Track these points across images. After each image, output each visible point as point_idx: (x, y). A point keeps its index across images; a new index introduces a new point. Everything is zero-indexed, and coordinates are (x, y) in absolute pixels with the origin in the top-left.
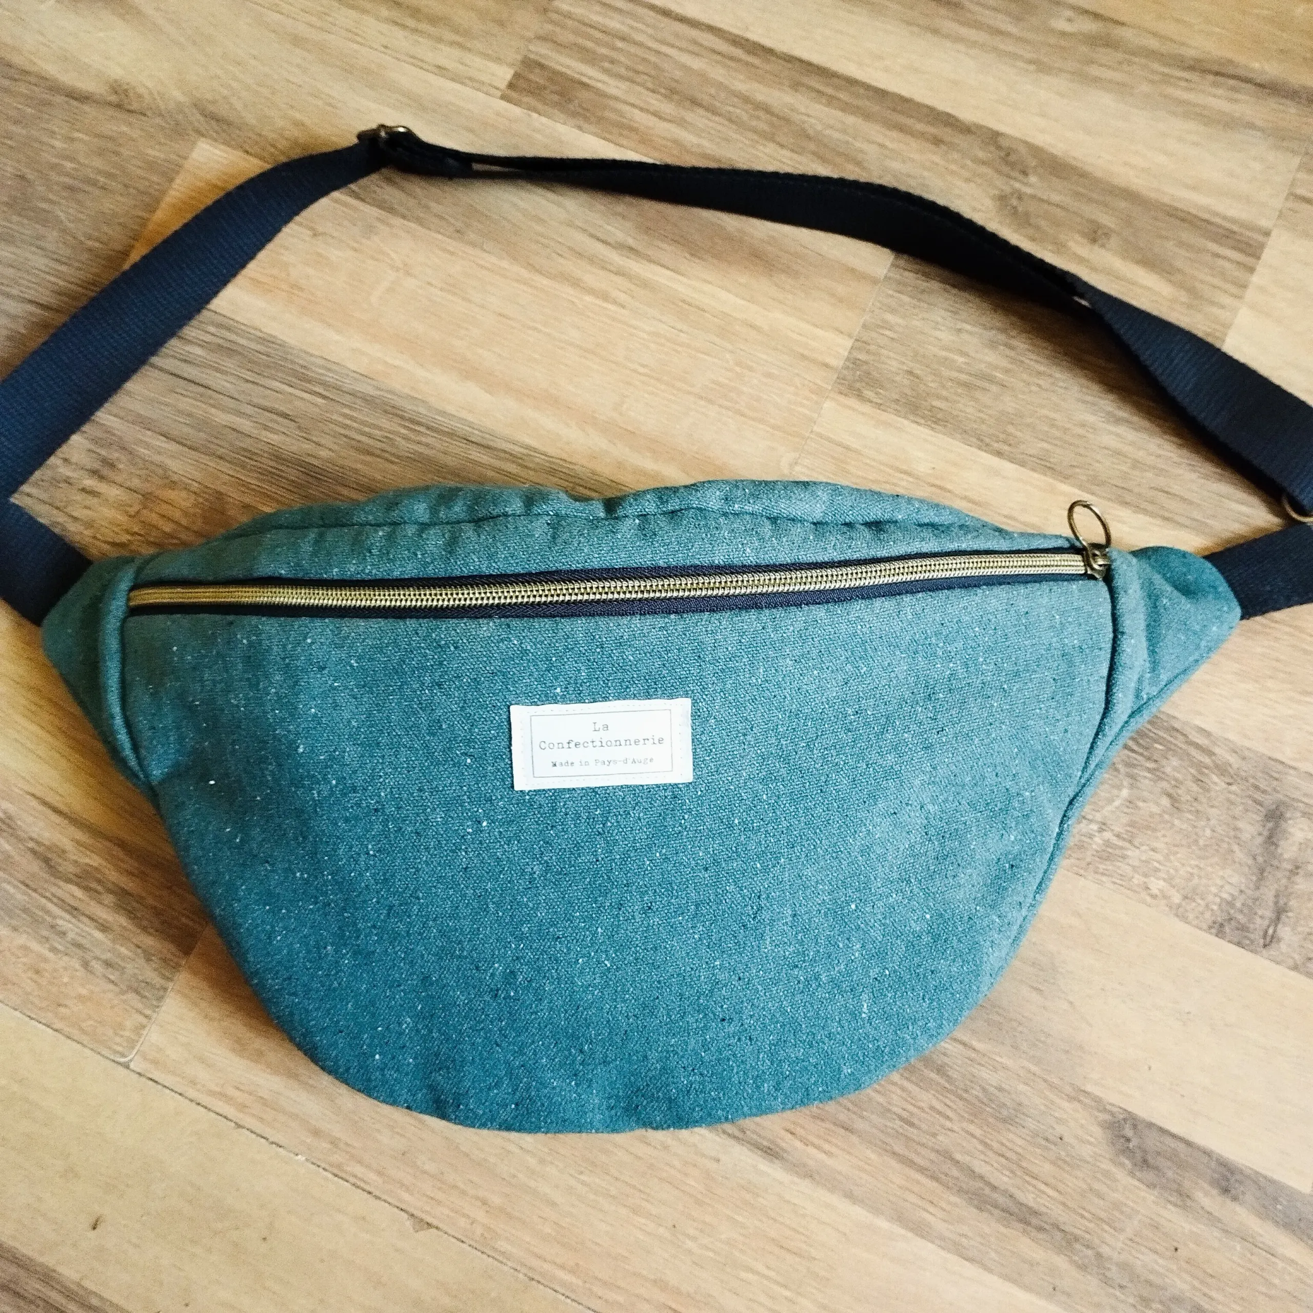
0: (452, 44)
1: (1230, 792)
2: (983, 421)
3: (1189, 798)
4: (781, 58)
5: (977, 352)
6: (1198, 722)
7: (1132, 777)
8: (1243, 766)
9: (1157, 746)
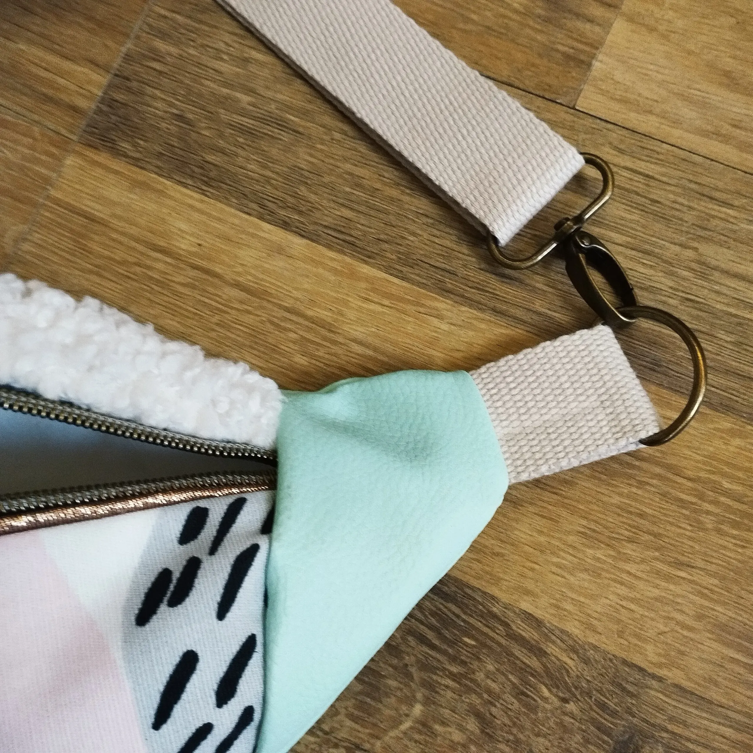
1: (565, 714)
2: (268, 180)
5: (267, 88)
6: (526, 605)
7: (429, 686)
8: (585, 673)
9: (466, 640)
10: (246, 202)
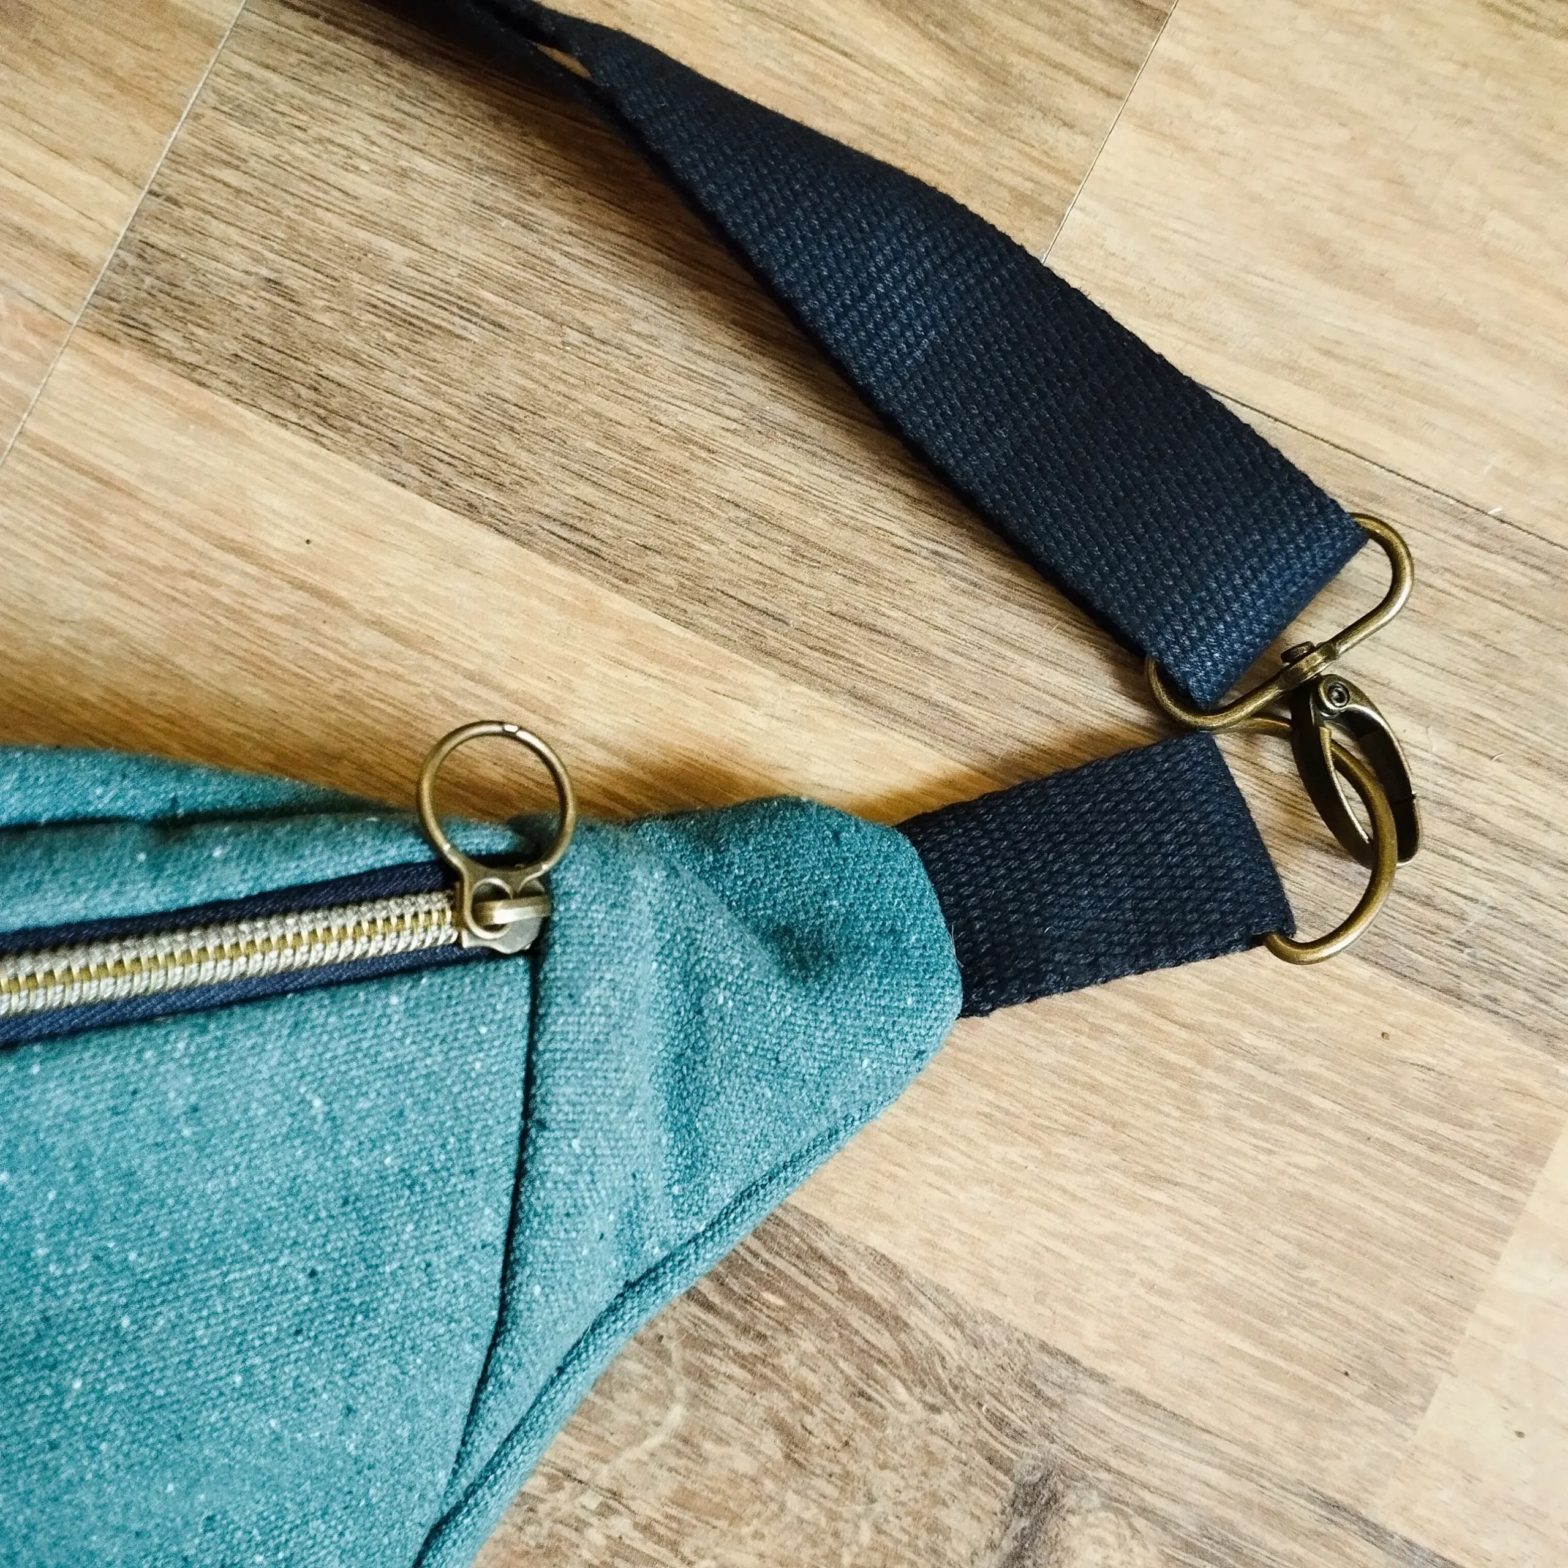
1: (932, 1431)
2: (439, 418)
3: (831, 1441)
7: (699, 1374)
8: (973, 1363)
9: (768, 1296)
10: (396, 461)
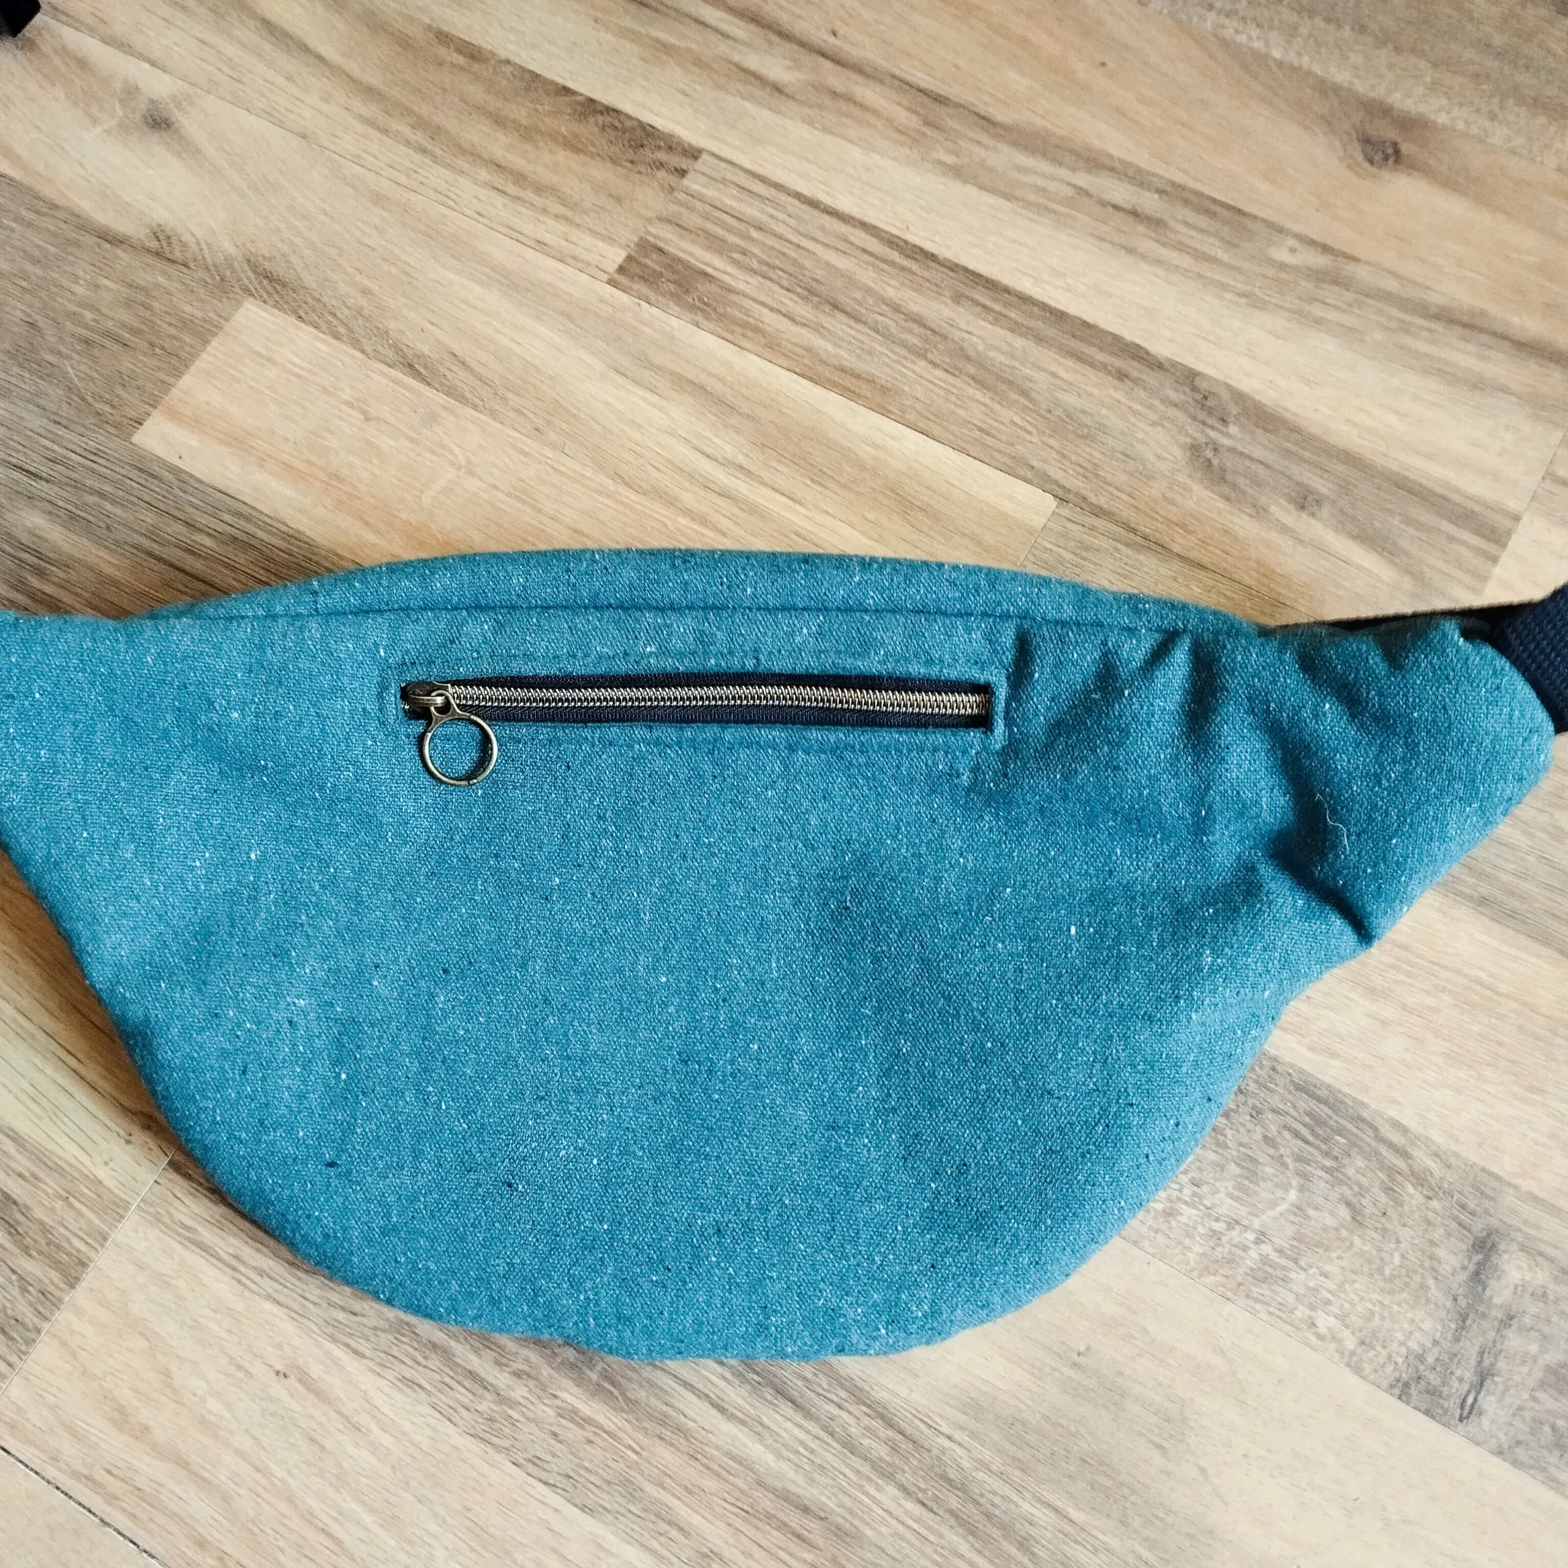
0: (557, 217)
4: (944, 266)
